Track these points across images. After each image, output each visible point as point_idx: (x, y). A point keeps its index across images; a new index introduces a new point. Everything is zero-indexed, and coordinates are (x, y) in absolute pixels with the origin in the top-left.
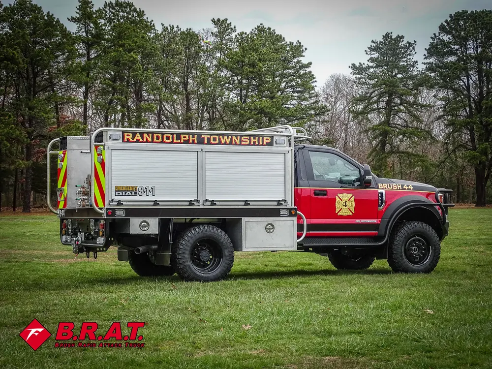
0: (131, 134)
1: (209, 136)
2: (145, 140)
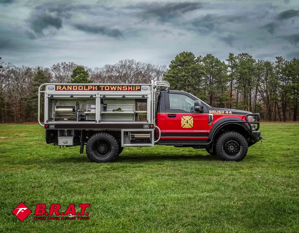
0: (60, 87)
1: (104, 87)
2: (68, 89)
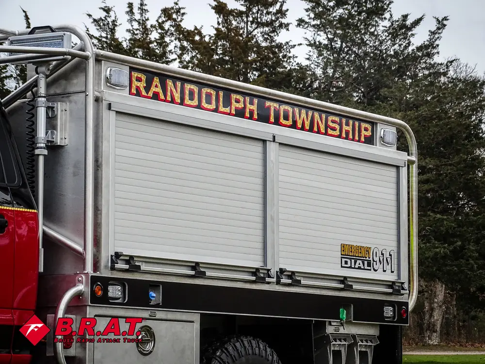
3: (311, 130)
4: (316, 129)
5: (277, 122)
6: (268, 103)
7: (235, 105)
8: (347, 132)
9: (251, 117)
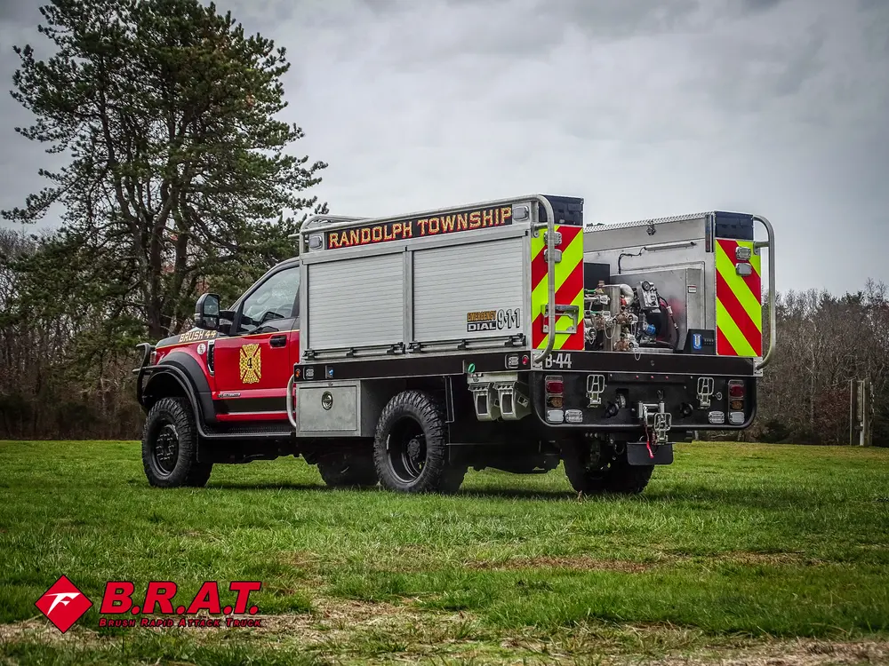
3: (455, 230)
4: (459, 227)
5: (427, 234)
6: (420, 222)
7: (395, 231)
8: (488, 221)
9: (407, 237)
